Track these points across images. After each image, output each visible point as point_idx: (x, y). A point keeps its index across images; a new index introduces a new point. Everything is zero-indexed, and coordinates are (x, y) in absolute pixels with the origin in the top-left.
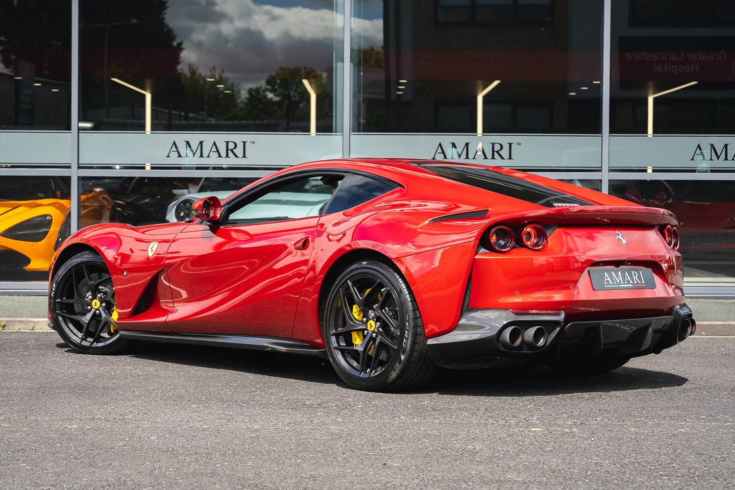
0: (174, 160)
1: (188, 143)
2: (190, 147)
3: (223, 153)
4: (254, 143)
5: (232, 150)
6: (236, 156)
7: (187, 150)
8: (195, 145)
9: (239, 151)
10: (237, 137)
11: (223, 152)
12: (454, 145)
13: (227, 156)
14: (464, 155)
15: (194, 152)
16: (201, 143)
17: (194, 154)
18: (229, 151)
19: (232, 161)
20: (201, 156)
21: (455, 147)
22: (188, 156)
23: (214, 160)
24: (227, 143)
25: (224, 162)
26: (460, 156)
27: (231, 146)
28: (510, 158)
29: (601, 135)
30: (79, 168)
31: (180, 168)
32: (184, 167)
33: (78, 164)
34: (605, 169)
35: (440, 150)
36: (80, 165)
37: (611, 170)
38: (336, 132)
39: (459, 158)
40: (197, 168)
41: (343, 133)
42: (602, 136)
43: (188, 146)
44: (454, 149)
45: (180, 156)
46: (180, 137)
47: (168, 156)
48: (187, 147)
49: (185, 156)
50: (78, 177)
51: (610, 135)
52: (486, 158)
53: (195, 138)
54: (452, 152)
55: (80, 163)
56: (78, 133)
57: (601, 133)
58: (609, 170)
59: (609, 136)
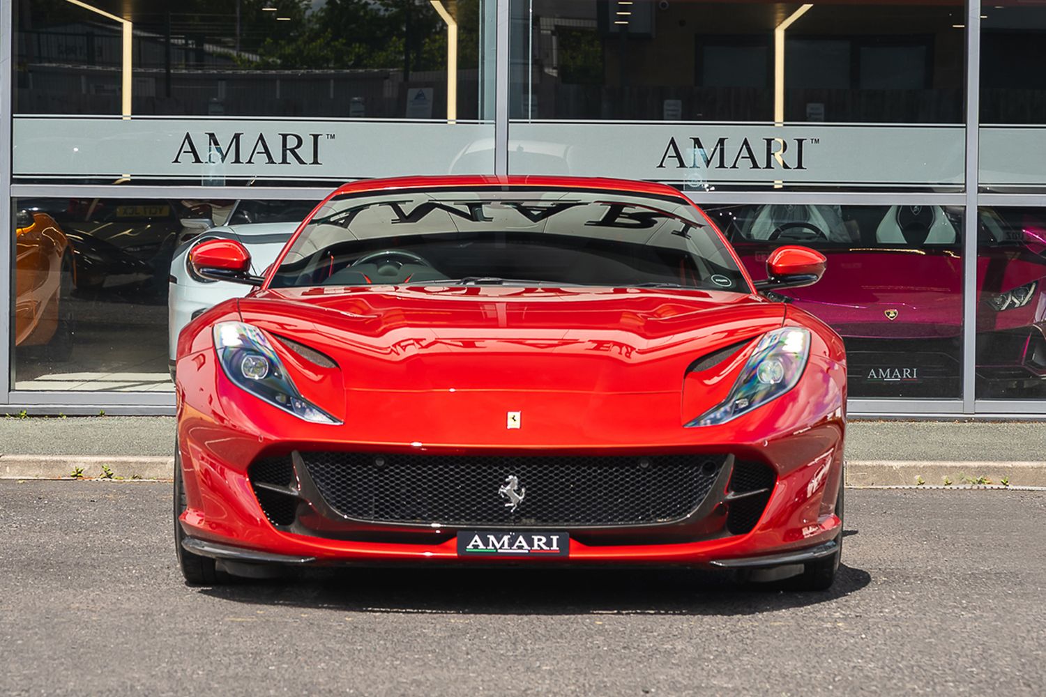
0: (187, 168)
1: (212, 135)
2: (216, 143)
3: (277, 157)
4: (333, 137)
5: (292, 151)
6: (302, 162)
7: (210, 151)
8: (225, 141)
9: (306, 152)
10: (303, 127)
11: (277, 155)
12: (697, 143)
13: (284, 161)
14: (716, 161)
15: (224, 154)
16: (237, 137)
17: (223, 158)
18: (288, 151)
19: (293, 170)
20: (237, 161)
21: (700, 146)
22: (212, 160)
23: (260, 168)
24: (285, 137)
25: (278, 171)
26: (708, 162)
27: (292, 142)
28: (800, 166)
29: (964, 125)
30: (13, 181)
31: (198, 183)
32: (204, 180)
33: (12, 174)
34: (972, 187)
35: (672, 152)
36: (14, 177)
37: (981, 190)
38: (482, 119)
39: (707, 166)
40: (229, 183)
41: (496, 120)
42: (966, 127)
43: (212, 143)
44: (697, 149)
45: (198, 160)
46: (199, 127)
47: (176, 161)
48: (210, 144)
49: (208, 161)
50: (11, 198)
51: (981, 125)
52: (755, 166)
53: (225, 127)
54: (695, 155)
55: (14, 173)
56: (12, 118)
57: (966, 122)
58: (979, 188)
59: (980, 127)
